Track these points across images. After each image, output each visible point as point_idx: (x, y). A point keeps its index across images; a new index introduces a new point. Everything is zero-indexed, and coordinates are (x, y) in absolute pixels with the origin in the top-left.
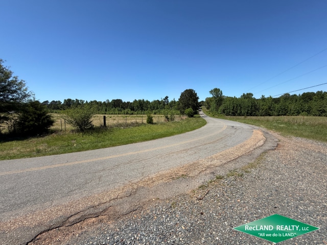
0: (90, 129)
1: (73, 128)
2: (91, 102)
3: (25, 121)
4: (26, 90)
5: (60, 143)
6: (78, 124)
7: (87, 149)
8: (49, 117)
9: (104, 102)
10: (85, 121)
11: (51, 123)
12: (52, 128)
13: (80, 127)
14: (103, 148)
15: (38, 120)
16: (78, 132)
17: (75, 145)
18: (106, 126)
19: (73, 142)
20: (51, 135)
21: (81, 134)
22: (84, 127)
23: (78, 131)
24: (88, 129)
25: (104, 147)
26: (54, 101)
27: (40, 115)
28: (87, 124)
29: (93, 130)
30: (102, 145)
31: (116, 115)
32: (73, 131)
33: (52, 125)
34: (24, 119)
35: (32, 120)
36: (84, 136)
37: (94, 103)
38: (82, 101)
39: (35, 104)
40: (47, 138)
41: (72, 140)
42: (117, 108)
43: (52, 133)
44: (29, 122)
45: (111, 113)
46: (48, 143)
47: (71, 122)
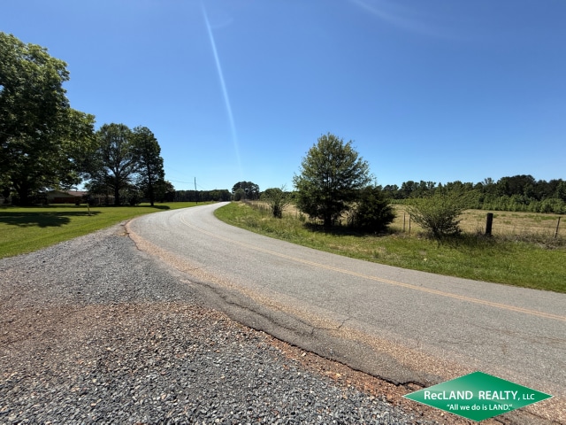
0: (454, 235)
1: (422, 231)
2: (450, 184)
3: (364, 213)
4: (367, 173)
5: (402, 250)
6: (432, 225)
7: (450, 273)
8: (389, 209)
9: (480, 183)
10: (444, 221)
11: (391, 218)
12: (391, 225)
13: (435, 229)
14: (485, 280)
15: (377, 211)
16: (430, 238)
17: (425, 259)
18: (491, 236)
19: (422, 253)
20: (390, 236)
21: (436, 242)
22: (442, 230)
23: (430, 236)
24: (450, 235)
25: (489, 279)
26: (388, 186)
27: (381, 206)
28: (447, 227)
29: (458, 238)
30: (482, 274)
31: (510, 214)
32: (421, 235)
33: (392, 221)
34: (363, 210)
35: (371, 212)
36: (442, 248)
37: (457, 187)
38: (432, 184)
39: (375, 192)
40: (385, 239)
41: (421, 249)
42: (514, 196)
43: (391, 233)
44: (367, 214)
45: (495, 207)
46: (387, 247)
47: (418, 220)
